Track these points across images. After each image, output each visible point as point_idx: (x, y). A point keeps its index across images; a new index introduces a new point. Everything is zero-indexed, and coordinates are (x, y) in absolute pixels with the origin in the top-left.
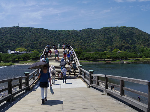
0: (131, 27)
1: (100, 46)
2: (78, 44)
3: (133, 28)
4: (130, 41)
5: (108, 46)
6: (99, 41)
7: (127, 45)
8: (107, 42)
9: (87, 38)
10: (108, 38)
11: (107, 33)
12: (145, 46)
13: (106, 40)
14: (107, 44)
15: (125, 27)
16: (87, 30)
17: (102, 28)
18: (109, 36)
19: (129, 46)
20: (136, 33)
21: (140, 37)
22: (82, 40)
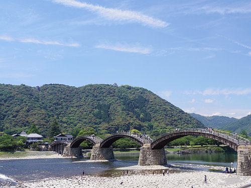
0: (141, 89)
1: (85, 123)
2: (36, 117)
3: (144, 91)
4: (141, 116)
5: (100, 123)
6: (82, 113)
7: (138, 122)
8: (98, 116)
9: (54, 104)
10: (100, 107)
11: (96, 97)
12: (167, 125)
13: (96, 111)
14: (98, 120)
15: (129, 88)
16: (53, 86)
17: (86, 87)
18: (101, 102)
19: (140, 125)
20: (150, 100)
21: (157, 108)
22: (45, 108)
